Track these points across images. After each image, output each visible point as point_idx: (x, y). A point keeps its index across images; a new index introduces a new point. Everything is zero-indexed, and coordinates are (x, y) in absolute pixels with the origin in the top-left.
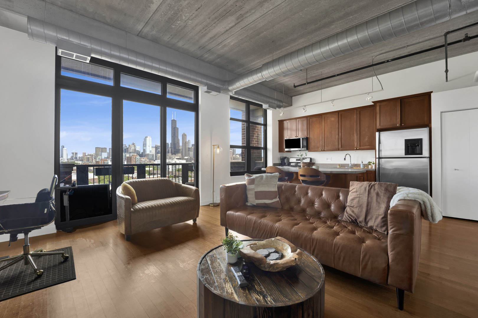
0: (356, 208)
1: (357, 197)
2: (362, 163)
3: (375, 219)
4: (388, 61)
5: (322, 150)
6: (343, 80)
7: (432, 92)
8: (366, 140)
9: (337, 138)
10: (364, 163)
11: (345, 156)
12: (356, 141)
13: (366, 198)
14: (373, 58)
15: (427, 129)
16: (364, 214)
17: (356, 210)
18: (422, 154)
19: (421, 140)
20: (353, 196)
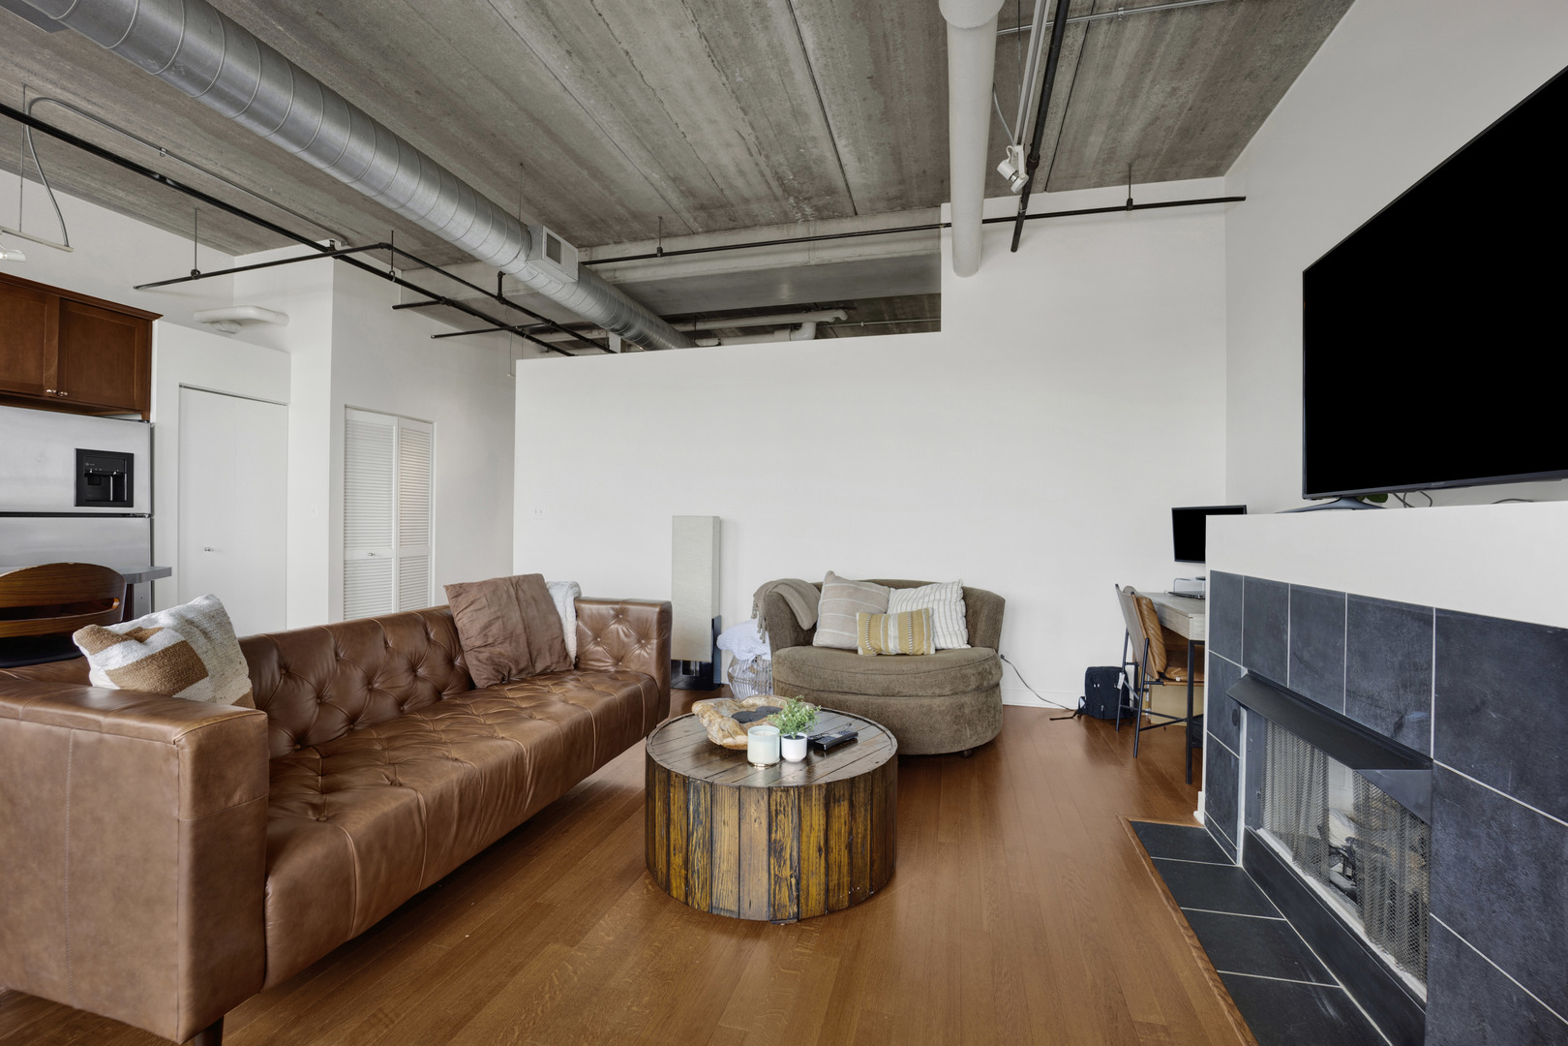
3: (549, 650)
4: (163, 179)
7: (158, 316)
14: (31, 95)
15: (145, 426)
16: (526, 649)
17: (505, 649)
18: (131, 505)
19: (128, 458)
20: (483, 619)
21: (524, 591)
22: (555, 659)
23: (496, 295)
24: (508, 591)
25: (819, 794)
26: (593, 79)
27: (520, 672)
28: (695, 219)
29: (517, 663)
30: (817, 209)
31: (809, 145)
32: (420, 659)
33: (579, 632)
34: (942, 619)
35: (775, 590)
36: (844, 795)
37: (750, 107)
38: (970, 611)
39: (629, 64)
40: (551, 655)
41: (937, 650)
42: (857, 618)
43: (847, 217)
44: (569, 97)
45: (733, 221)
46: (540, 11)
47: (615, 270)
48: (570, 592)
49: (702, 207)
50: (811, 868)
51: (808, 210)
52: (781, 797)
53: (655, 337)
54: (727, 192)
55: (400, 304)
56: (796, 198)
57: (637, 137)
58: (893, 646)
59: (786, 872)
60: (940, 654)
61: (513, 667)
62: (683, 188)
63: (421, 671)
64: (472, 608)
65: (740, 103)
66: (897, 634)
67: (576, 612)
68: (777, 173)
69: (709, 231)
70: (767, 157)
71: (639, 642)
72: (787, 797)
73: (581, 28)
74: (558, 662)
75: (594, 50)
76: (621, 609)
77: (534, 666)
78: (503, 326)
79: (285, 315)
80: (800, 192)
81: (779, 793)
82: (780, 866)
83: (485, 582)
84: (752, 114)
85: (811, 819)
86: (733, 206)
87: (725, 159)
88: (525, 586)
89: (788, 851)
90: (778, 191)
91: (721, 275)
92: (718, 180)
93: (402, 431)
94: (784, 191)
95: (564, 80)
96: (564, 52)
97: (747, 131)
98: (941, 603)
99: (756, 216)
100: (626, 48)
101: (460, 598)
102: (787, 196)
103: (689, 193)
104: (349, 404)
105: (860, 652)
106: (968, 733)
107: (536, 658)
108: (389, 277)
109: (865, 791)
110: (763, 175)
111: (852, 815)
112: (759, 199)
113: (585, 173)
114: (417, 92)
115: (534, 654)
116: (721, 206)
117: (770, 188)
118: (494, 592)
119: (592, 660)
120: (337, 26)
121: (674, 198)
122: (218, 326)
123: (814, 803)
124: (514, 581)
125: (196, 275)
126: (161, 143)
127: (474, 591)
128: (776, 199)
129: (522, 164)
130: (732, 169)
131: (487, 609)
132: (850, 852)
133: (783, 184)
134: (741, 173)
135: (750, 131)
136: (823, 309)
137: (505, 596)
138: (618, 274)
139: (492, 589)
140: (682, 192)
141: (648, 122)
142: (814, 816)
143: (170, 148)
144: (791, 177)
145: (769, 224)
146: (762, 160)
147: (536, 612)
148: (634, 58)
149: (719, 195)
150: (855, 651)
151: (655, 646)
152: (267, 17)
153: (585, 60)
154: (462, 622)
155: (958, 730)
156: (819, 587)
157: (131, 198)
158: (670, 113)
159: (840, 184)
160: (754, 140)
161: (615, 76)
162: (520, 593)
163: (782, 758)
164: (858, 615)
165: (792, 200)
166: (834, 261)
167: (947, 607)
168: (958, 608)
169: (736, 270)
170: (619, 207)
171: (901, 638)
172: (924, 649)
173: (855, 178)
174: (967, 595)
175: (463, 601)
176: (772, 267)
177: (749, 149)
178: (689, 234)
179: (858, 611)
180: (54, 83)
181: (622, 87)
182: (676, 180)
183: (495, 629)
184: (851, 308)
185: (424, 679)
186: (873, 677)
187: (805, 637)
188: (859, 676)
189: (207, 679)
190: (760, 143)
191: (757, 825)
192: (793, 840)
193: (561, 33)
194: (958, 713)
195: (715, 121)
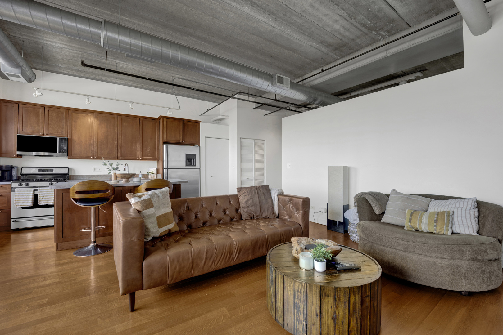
0: (252, 207)
1: (251, 199)
2: (141, 173)
3: (267, 211)
4: (193, 89)
5: (94, 158)
6: (124, 81)
7: (201, 121)
8: (149, 150)
9: (116, 144)
10: (143, 173)
11: (125, 167)
12: (138, 150)
13: (257, 198)
14: (174, 78)
15: (199, 147)
16: (259, 210)
17: (252, 208)
18: (195, 166)
19: (195, 155)
20: (247, 198)
21: (260, 191)
22: (269, 214)
23: (274, 99)
24: (255, 191)
25: (317, 290)
26: (280, 20)
27: (257, 216)
28: (335, 54)
29: (256, 213)
30: (388, 31)
31: (372, 5)
32: (227, 209)
33: (278, 206)
34: (460, 218)
35: (363, 196)
36: (331, 294)
37: (339, 2)
38: (482, 215)
39: (288, 9)
40: (268, 212)
41: (453, 233)
42: (407, 212)
43: (405, 29)
44: (276, 29)
45: (351, 50)
46: (255, 6)
47: (310, 82)
48: (277, 192)
49: (336, 49)
50: (312, 321)
51: (384, 34)
52: (299, 285)
53: (327, 100)
54: (344, 39)
55: (255, 107)
56: (375, 30)
57: (302, 33)
58: (424, 227)
59: (301, 318)
60: (454, 236)
61: (254, 215)
62: (326, 44)
63: (227, 212)
64: (243, 195)
65: (334, 3)
66: (427, 222)
67: (278, 199)
68: (362, 24)
69: (343, 57)
70: (355, 19)
71: (296, 211)
72: (301, 286)
73: (269, 4)
74: (270, 215)
75: (276, 10)
76: (291, 199)
77: (262, 215)
78: (282, 108)
79: (228, 116)
80: (376, 27)
81: (298, 283)
82: (298, 314)
83: (248, 187)
84: (341, 5)
85: (313, 299)
86: (348, 44)
87: (337, 27)
88: (261, 189)
89: (302, 310)
90: (366, 31)
91: (348, 72)
92: (338, 36)
93: (256, 144)
94: (369, 29)
95: (271, 24)
96: (267, 15)
97: (341, 12)
98: (460, 209)
99: (360, 44)
100: (285, 3)
101: (240, 192)
102: (370, 31)
103: (329, 45)
104: (242, 137)
105: (405, 228)
106: (464, 282)
107: (263, 213)
108: (247, 101)
109: (344, 295)
110: (356, 27)
111: (335, 305)
112: (358, 37)
113: (291, 52)
114: (237, 46)
115: (262, 211)
116: (344, 46)
117: (361, 31)
118: (250, 190)
119: (282, 216)
120: (213, 37)
121: (324, 49)
122: (216, 122)
123: (314, 293)
124: (257, 187)
125: (208, 110)
126: (196, 81)
127: (245, 190)
128: (366, 34)
129: (271, 56)
130: (342, 30)
131: (248, 195)
132: (334, 321)
133: (367, 27)
134: (347, 30)
135: (343, 12)
136: (409, 74)
137: (254, 192)
138: (311, 83)
139: (250, 189)
140: (326, 46)
141: (303, 26)
142: (314, 299)
143: (198, 81)
144: (369, 23)
145: (367, 45)
146: (353, 21)
147: (264, 198)
148: (289, 6)
149: (341, 42)
150: (402, 227)
151: (301, 214)
152: (200, 41)
153: (274, 14)
154: (241, 199)
155: (455, 279)
156: (388, 196)
157: (197, 95)
158: (310, 19)
159: (395, 16)
160: (346, 14)
161: (286, 15)
162: (259, 191)
163: (314, 268)
164: (407, 210)
165: (374, 32)
166: (399, 51)
167: (464, 212)
168: (471, 212)
169: (354, 69)
170: (306, 60)
171: (429, 225)
172: (444, 231)
173: (402, 11)
174: (480, 205)
175: (241, 192)
176: (370, 63)
177: (346, 19)
178: (335, 61)
179: (408, 208)
180: (176, 74)
181: (290, 18)
182: (322, 42)
183: (250, 202)
184: (424, 70)
185: (228, 215)
186: (398, 241)
187: (377, 218)
188: (391, 239)
189: (153, 208)
190: (349, 15)
191: (290, 294)
192: (304, 305)
193: (264, 9)
194: (456, 270)
195: (327, 14)
